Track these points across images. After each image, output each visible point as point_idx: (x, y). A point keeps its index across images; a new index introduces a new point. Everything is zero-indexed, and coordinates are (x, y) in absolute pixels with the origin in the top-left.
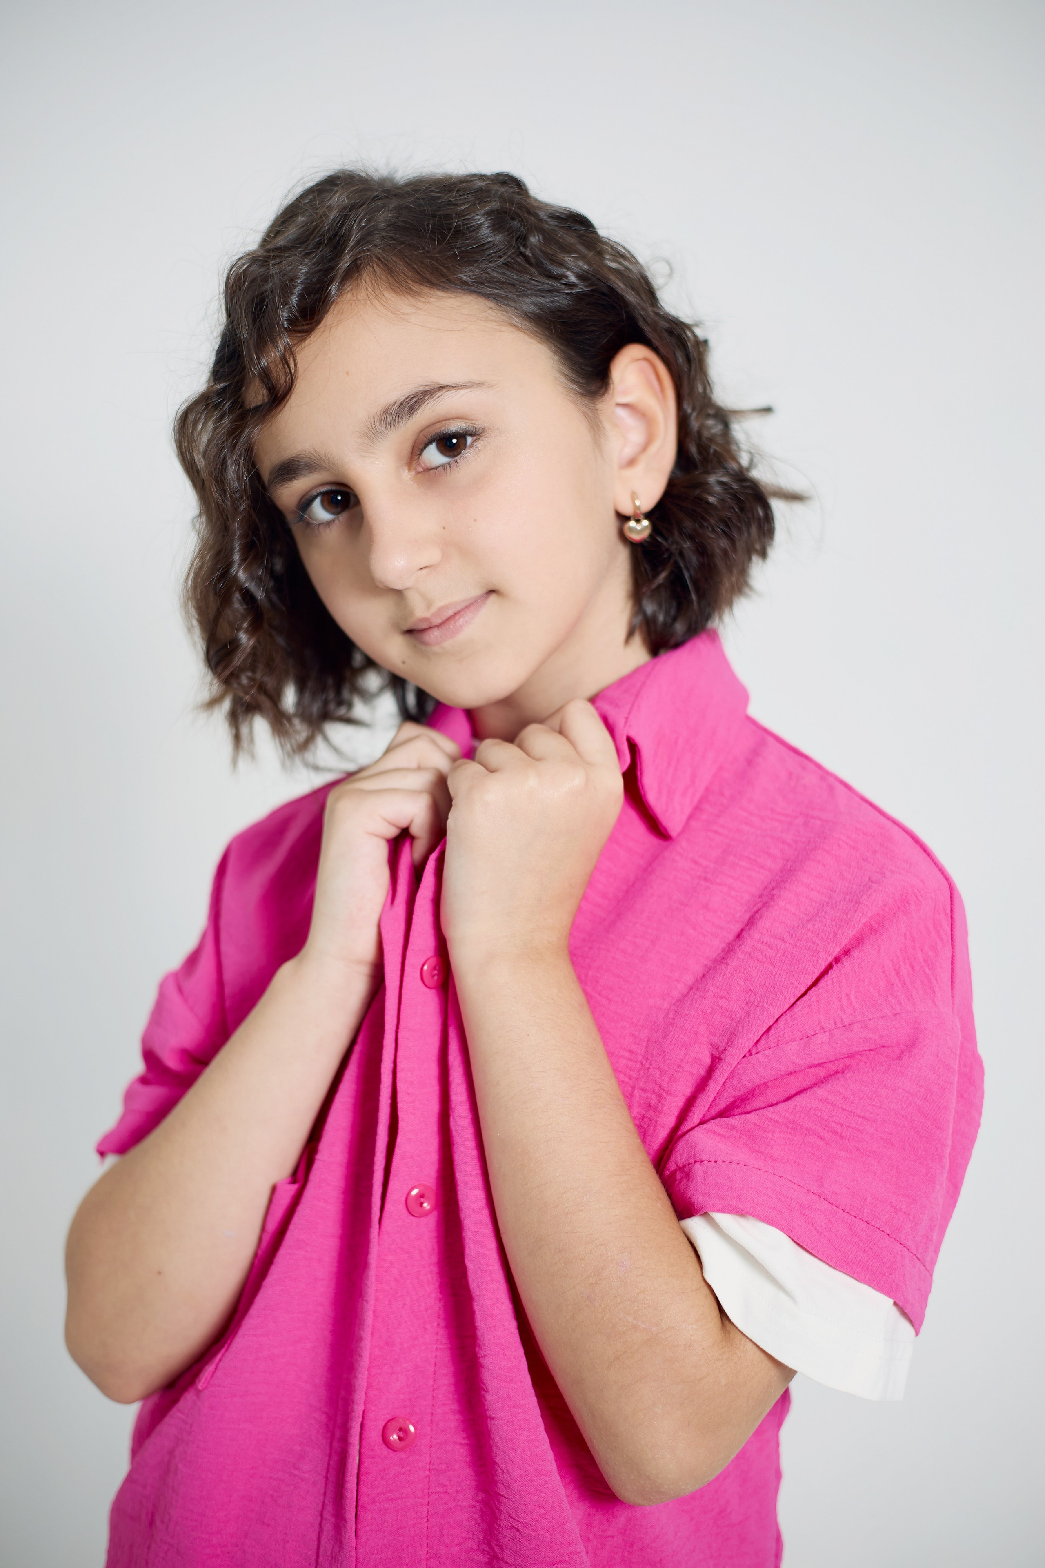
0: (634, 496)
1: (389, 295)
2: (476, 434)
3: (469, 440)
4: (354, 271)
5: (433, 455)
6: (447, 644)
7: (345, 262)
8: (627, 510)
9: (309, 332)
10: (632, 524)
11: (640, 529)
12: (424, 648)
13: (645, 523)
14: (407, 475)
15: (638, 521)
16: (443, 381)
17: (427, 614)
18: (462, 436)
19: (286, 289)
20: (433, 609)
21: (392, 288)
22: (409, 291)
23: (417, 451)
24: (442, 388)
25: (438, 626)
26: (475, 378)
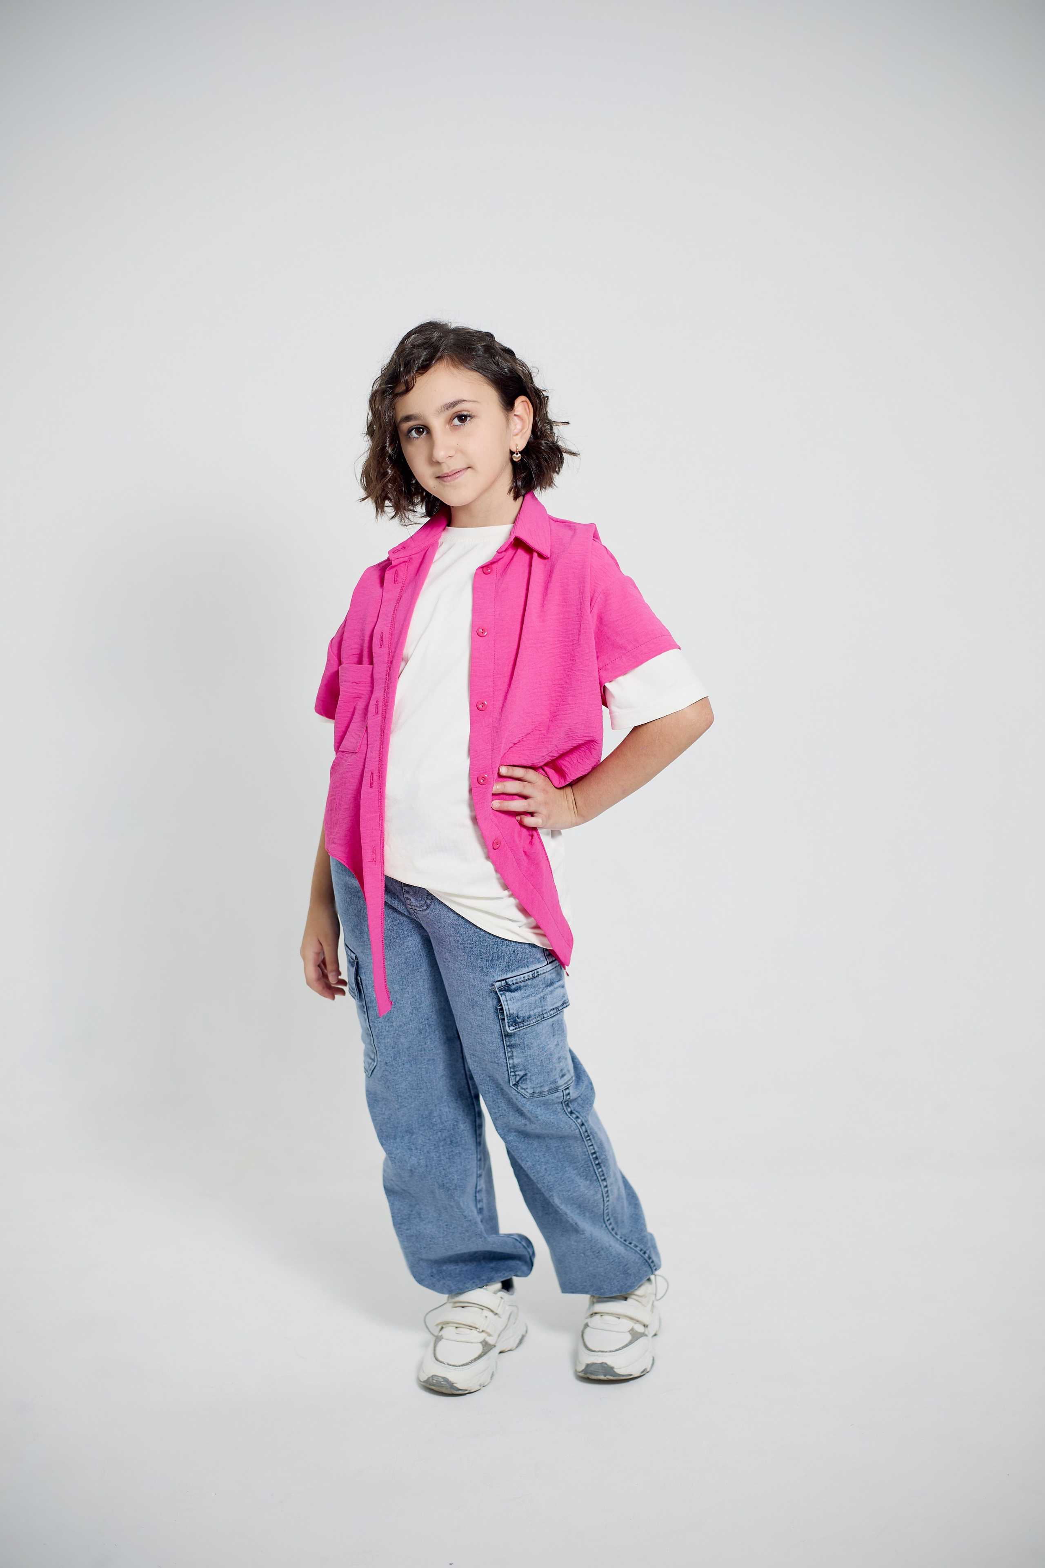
0: (516, 445)
1: (452, 368)
2: (471, 417)
3: (468, 418)
4: (441, 358)
5: (456, 421)
6: (452, 483)
7: (439, 354)
8: (514, 449)
9: (422, 374)
10: (515, 455)
11: (517, 457)
12: (444, 483)
13: (519, 455)
14: (447, 426)
15: (517, 454)
16: (465, 399)
17: (448, 472)
18: (466, 417)
19: (419, 358)
20: (450, 470)
21: (452, 366)
22: (458, 368)
23: (452, 419)
24: (464, 401)
25: (450, 476)
26: (475, 399)
